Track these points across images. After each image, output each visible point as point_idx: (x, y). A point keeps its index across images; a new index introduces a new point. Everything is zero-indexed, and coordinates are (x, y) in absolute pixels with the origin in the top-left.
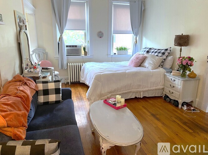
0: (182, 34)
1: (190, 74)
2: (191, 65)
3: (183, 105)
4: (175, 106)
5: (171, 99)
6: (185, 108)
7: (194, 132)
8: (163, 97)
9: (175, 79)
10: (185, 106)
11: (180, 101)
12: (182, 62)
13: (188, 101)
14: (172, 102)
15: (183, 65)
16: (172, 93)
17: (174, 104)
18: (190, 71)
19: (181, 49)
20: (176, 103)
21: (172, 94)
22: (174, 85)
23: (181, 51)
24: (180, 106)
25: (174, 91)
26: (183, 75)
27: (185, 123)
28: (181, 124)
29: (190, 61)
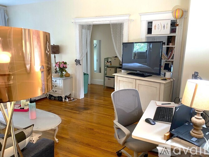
0: (54, 45)
1: (66, 74)
2: (66, 68)
3: (65, 99)
4: (59, 101)
5: (55, 97)
6: (67, 100)
7: (80, 112)
8: (48, 97)
9: (56, 80)
10: (67, 99)
11: (63, 96)
12: (59, 66)
13: (68, 94)
14: (57, 98)
15: (61, 68)
16: (56, 91)
17: (58, 100)
18: (66, 72)
19: (55, 56)
20: (60, 99)
21: (56, 93)
22: (56, 85)
23: (55, 58)
24: (64, 100)
25: (56, 90)
26: (62, 76)
27: (72, 109)
28: (70, 111)
29: (65, 65)
